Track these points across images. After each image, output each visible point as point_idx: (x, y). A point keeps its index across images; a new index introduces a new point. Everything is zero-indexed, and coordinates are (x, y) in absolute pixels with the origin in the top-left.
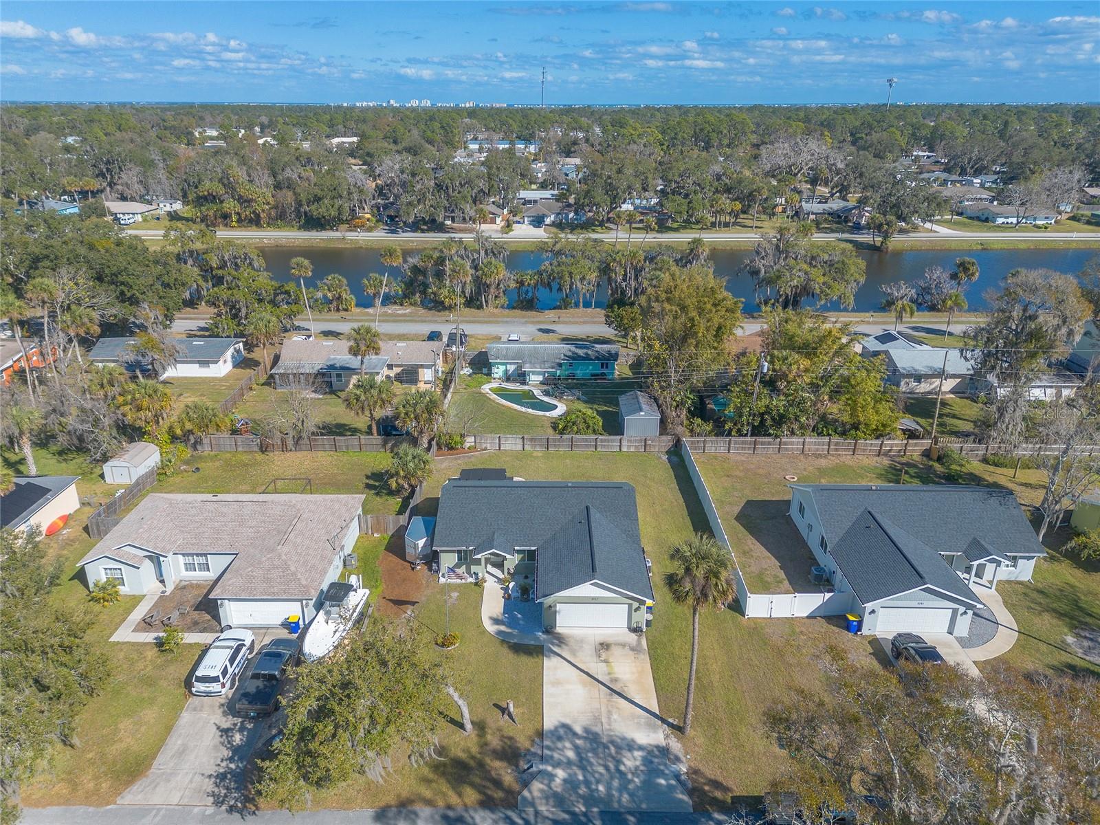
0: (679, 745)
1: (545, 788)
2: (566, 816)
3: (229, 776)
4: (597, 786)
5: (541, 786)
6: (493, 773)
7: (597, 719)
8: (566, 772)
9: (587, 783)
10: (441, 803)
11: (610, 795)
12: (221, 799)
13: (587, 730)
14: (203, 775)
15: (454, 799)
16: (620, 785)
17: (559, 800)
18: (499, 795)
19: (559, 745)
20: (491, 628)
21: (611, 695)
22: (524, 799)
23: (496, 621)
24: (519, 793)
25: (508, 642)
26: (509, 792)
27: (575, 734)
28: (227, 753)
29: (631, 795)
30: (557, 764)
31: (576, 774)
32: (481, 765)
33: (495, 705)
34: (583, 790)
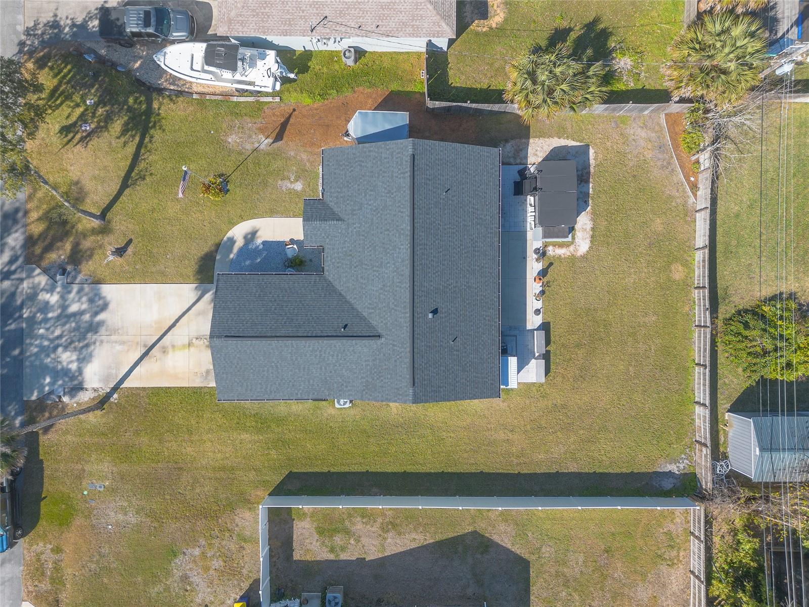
0: (86, 399)
1: (42, 286)
2: (19, 302)
3: (56, 31)
4: (43, 328)
5: (43, 283)
6: (59, 244)
7: (115, 331)
8: (55, 303)
9: (46, 320)
10: (30, 206)
11: (37, 337)
12: (32, 32)
13: (101, 324)
14: (57, 9)
15: (34, 215)
16: (45, 346)
17: (32, 297)
18: (38, 250)
19: (84, 299)
20: (238, 232)
21: (145, 346)
22: (33, 270)
23: (251, 237)
24: (39, 266)
25: (216, 251)
26: (41, 257)
27: (96, 314)
28: (79, 20)
29: (36, 354)
30: (63, 297)
31: (53, 311)
32: (67, 234)
33: (130, 241)
34: (39, 316)
